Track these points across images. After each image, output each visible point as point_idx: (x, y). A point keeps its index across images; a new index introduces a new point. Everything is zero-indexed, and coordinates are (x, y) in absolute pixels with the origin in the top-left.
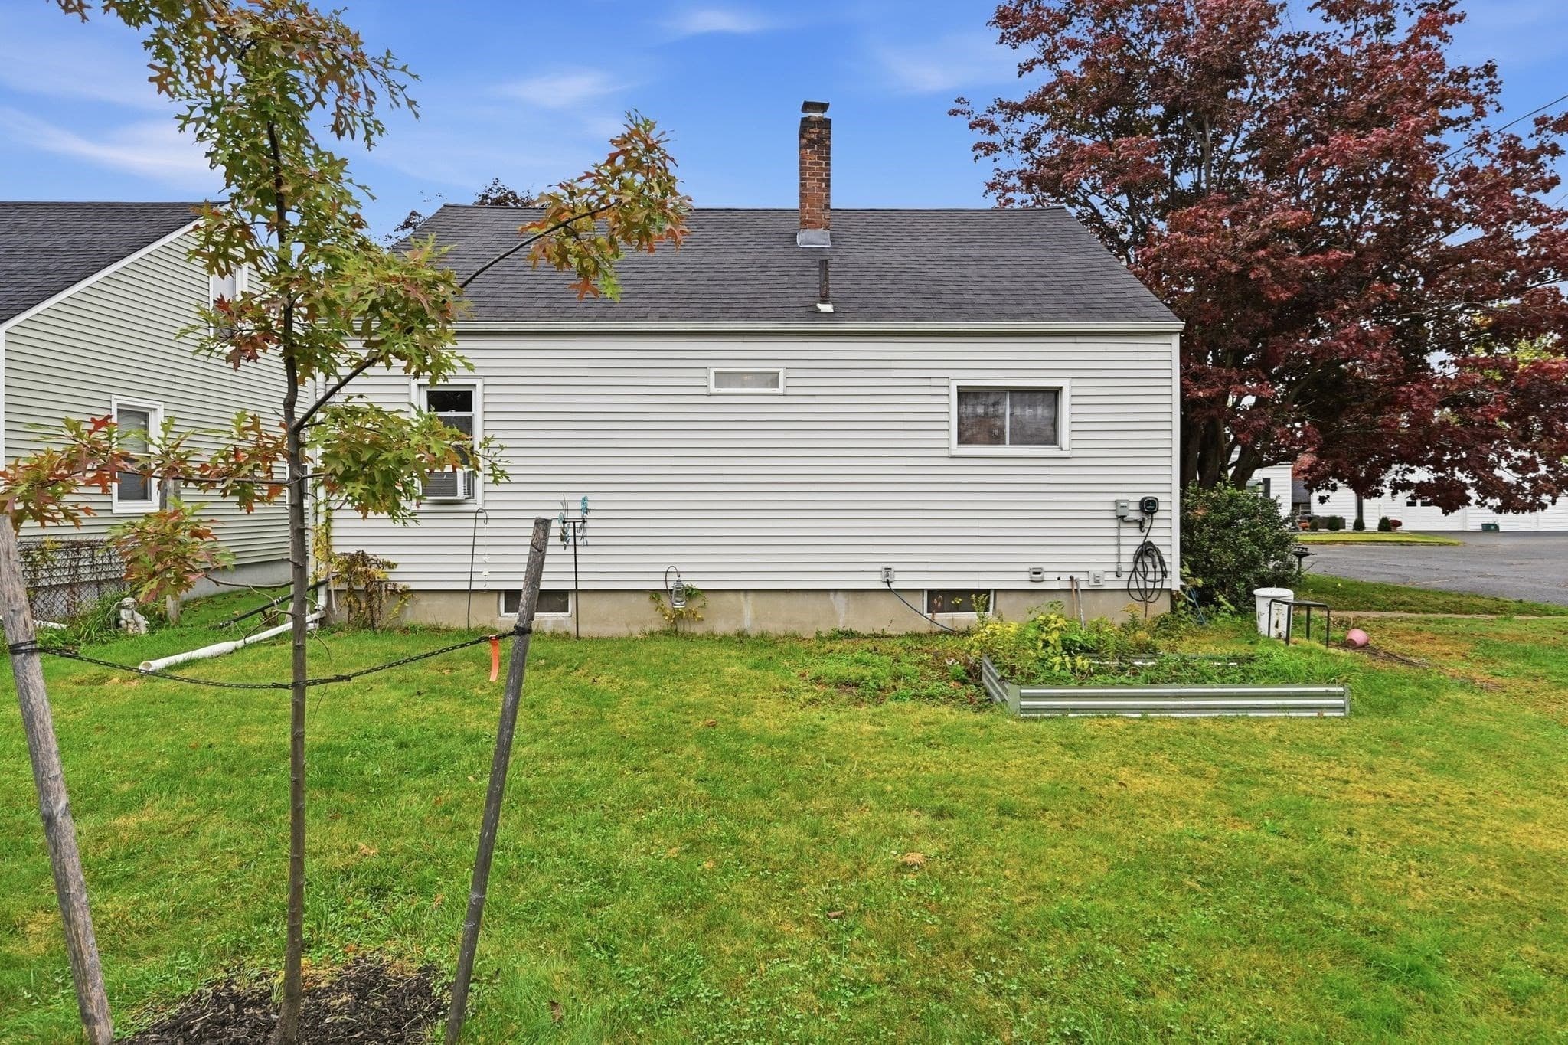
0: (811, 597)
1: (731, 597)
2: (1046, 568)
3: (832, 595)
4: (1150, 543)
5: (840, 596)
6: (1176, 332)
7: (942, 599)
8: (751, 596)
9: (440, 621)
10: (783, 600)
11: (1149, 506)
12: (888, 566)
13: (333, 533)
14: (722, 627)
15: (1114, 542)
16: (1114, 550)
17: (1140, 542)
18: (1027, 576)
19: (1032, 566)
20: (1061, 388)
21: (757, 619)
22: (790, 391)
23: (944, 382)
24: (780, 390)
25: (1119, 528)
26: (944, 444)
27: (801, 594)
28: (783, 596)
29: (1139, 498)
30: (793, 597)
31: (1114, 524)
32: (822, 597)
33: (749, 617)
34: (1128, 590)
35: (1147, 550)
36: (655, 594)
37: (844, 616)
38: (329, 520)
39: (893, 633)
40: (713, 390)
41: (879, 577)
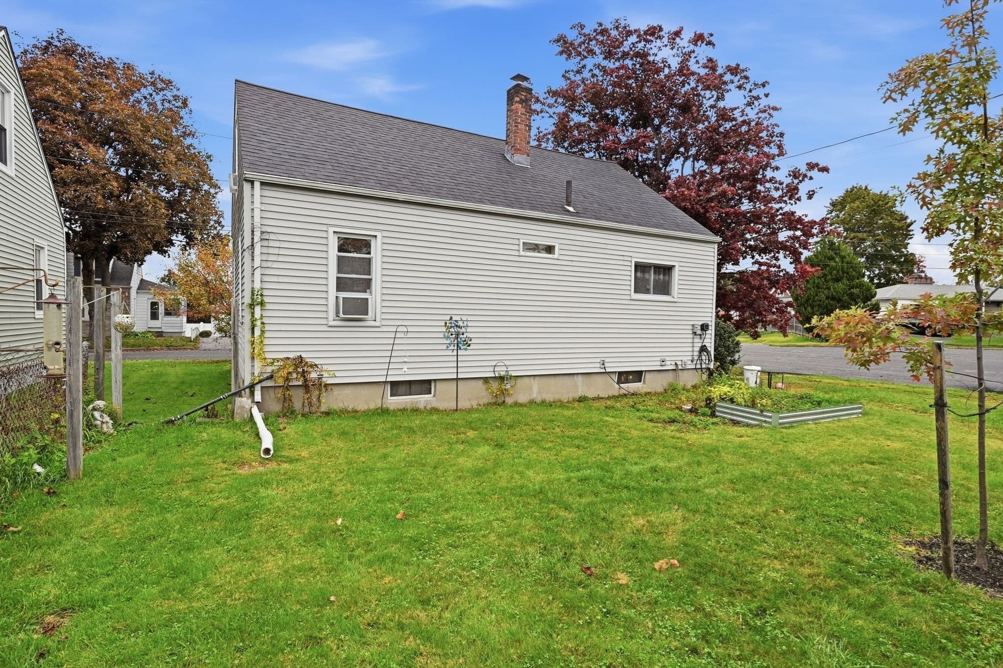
0: (566, 378)
1: (526, 380)
2: (667, 359)
3: (576, 376)
4: (705, 346)
5: (580, 377)
6: (715, 243)
7: (624, 377)
8: (537, 378)
9: (346, 405)
10: (552, 380)
11: (704, 327)
12: (603, 359)
13: (266, 342)
14: (523, 398)
15: (691, 345)
16: (691, 349)
17: (700, 345)
18: (659, 363)
19: (662, 358)
20: (674, 266)
21: (539, 392)
22: (561, 257)
23: (629, 259)
24: (556, 256)
25: (693, 338)
26: (628, 293)
27: (561, 377)
28: (552, 378)
29: (701, 323)
30: (557, 378)
31: (691, 336)
32: (570, 378)
33: (536, 391)
34: (696, 369)
35: (703, 349)
36: (486, 380)
37: (582, 388)
38: (263, 332)
39: (603, 396)
40: (522, 253)
41: (598, 365)
